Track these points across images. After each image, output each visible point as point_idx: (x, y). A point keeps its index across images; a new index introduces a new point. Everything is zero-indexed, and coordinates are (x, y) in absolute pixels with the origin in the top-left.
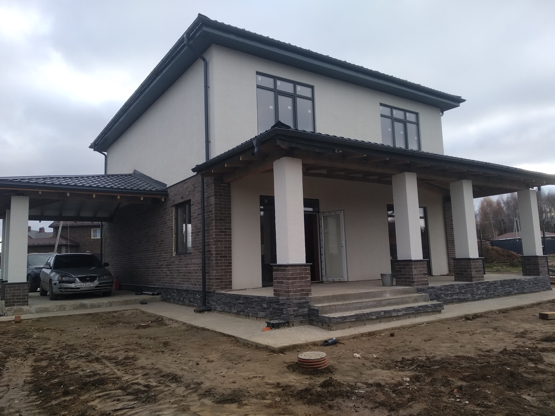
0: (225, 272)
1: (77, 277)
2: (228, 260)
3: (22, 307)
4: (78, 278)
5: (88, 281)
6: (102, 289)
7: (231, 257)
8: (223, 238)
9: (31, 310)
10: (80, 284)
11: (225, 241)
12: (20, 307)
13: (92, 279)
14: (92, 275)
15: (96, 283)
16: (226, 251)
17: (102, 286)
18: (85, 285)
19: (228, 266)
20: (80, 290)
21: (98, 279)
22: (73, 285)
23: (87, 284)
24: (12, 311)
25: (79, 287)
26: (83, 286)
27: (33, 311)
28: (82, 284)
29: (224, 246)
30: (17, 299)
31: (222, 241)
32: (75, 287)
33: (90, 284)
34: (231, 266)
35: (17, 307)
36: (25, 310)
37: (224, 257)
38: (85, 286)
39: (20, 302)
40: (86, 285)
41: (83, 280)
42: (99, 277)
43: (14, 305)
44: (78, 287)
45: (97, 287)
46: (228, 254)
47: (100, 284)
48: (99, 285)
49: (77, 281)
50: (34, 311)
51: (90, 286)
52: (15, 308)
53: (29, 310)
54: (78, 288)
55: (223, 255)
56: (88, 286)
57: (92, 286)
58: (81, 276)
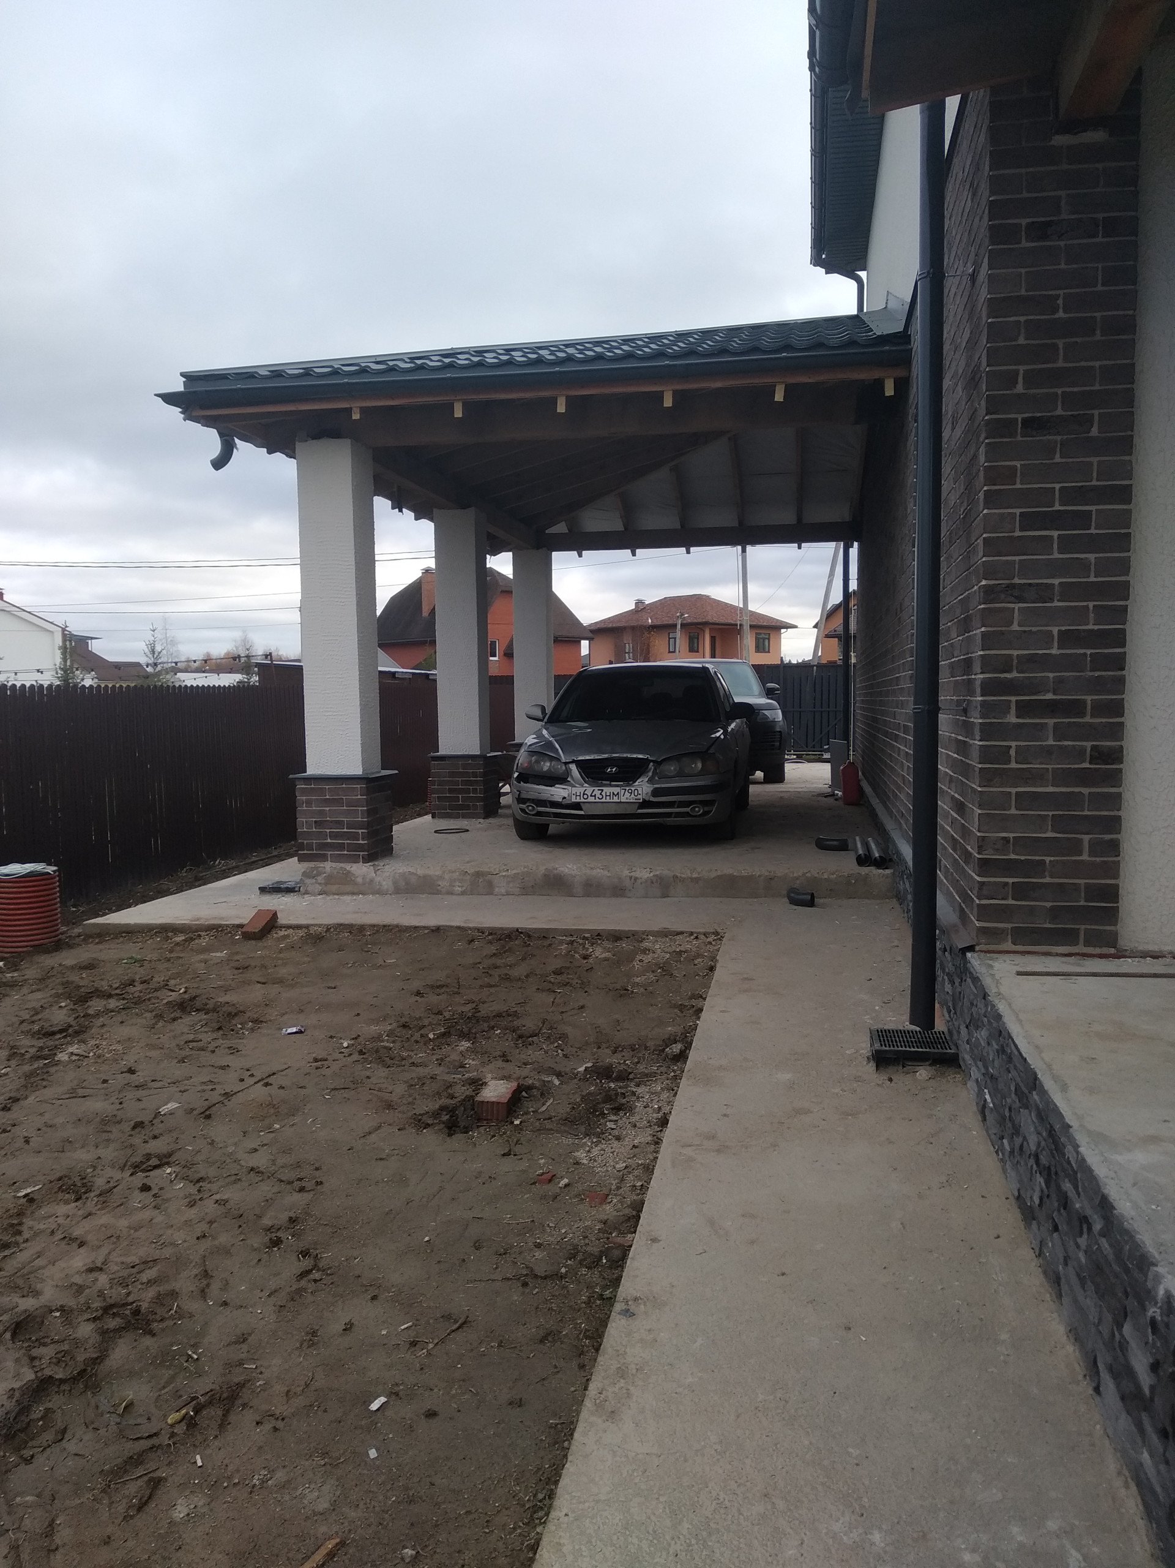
0: (1058, 823)
1: (573, 762)
2: (1091, 731)
3: (348, 866)
4: (579, 764)
5: (612, 779)
6: (669, 815)
7: (1117, 708)
8: (1056, 568)
9: (378, 879)
10: (582, 790)
11: (1068, 592)
12: (342, 865)
13: (628, 773)
14: (629, 755)
15: (643, 788)
16: (1074, 663)
17: (671, 804)
18: (598, 795)
19: (1084, 778)
20: (582, 813)
21: (650, 774)
22: (558, 792)
23: (607, 790)
24: (320, 879)
25: (578, 800)
26: (591, 799)
27: (384, 883)
28: (589, 791)
29: (1055, 630)
30: (333, 836)
31: (1044, 593)
32: (565, 802)
33: (616, 790)
34: (1115, 778)
35: (334, 865)
36: (359, 880)
37: (1052, 708)
38: (597, 800)
39: (341, 847)
40: (604, 793)
41: (593, 772)
42: (658, 763)
43: (323, 858)
44: (574, 800)
45: (645, 804)
46: (1098, 685)
47: (656, 792)
48: (652, 799)
49: (572, 777)
50: (387, 885)
51: (616, 799)
52: (328, 866)
53: (372, 881)
54: (577, 806)
55: (1050, 696)
56: (608, 800)
57: (623, 800)
58: (588, 758)
